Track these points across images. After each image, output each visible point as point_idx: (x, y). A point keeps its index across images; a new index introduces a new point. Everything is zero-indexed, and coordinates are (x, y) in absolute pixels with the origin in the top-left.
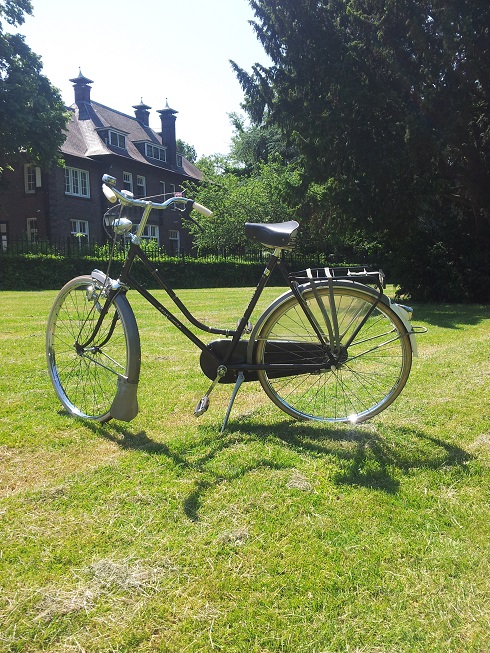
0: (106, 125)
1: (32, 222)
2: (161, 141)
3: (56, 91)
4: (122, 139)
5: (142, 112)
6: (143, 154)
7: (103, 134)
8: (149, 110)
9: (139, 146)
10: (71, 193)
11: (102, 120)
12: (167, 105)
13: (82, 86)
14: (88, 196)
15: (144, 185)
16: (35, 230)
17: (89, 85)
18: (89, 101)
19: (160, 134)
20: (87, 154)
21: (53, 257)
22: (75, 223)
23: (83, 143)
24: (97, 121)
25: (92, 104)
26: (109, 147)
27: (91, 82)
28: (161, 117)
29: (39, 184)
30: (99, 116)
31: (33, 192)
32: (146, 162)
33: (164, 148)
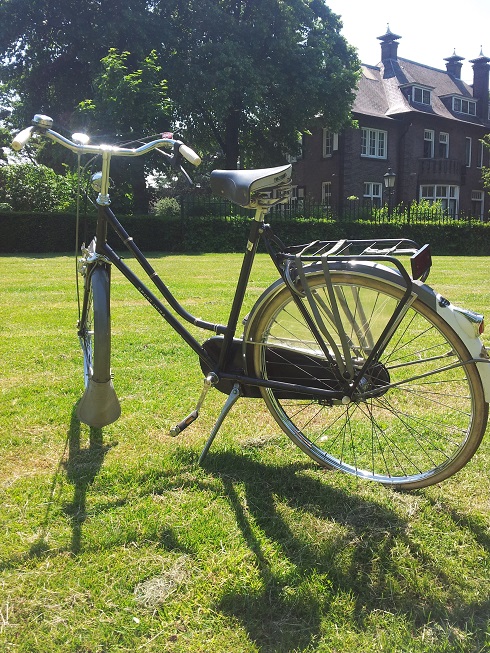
0: (411, 80)
1: (326, 186)
2: (471, 93)
3: (352, 50)
4: (427, 94)
5: (454, 64)
6: (449, 108)
7: (406, 91)
8: (462, 62)
9: (446, 101)
10: (367, 155)
11: (408, 76)
12: (481, 54)
13: (389, 43)
14: (384, 157)
15: (447, 142)
16: (329, 194)
17: (397, 41)
18: (396, 58)
19: (472, 86)
20: (388, 113)
21: (325, 221)
22: (368, 186)
23: (385, 102)
24: (402, 78)
25: (399, 61)
26: (411, 104)
27: (398, 37)
28: (474, 68)
29: (336, 148)
30: (405, 72)
31: (329, 155)
32: (452, 117)
33: (474, 101)
